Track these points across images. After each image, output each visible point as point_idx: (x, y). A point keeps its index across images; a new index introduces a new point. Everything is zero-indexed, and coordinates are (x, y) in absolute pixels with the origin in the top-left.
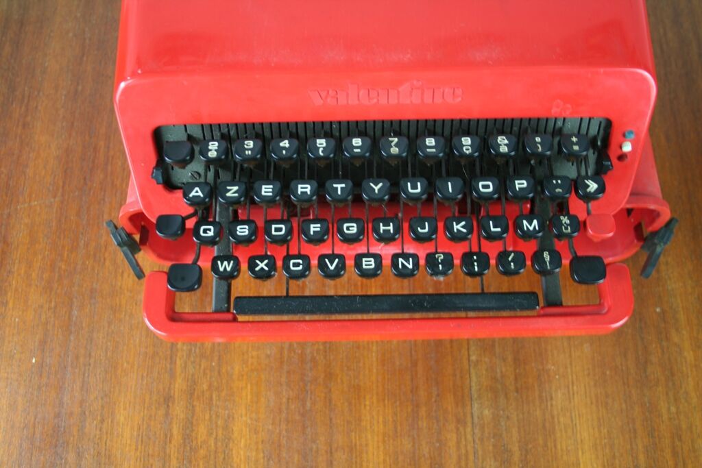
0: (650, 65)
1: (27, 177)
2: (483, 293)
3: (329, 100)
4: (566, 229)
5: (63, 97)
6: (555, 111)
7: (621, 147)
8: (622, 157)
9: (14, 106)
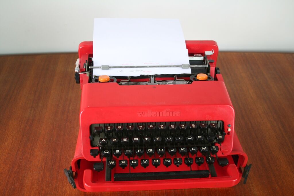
0: (231, 104)
1: (32, 165)
2: (191, 171)
3: (143, 115)
4: (215, 149)
5: (46, 141)
6: (207, 119)
7: (228, 130)
8: (229, 133)
9: (29, 144)
